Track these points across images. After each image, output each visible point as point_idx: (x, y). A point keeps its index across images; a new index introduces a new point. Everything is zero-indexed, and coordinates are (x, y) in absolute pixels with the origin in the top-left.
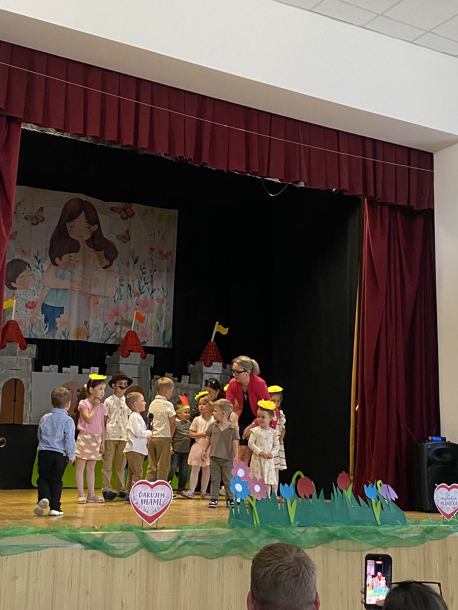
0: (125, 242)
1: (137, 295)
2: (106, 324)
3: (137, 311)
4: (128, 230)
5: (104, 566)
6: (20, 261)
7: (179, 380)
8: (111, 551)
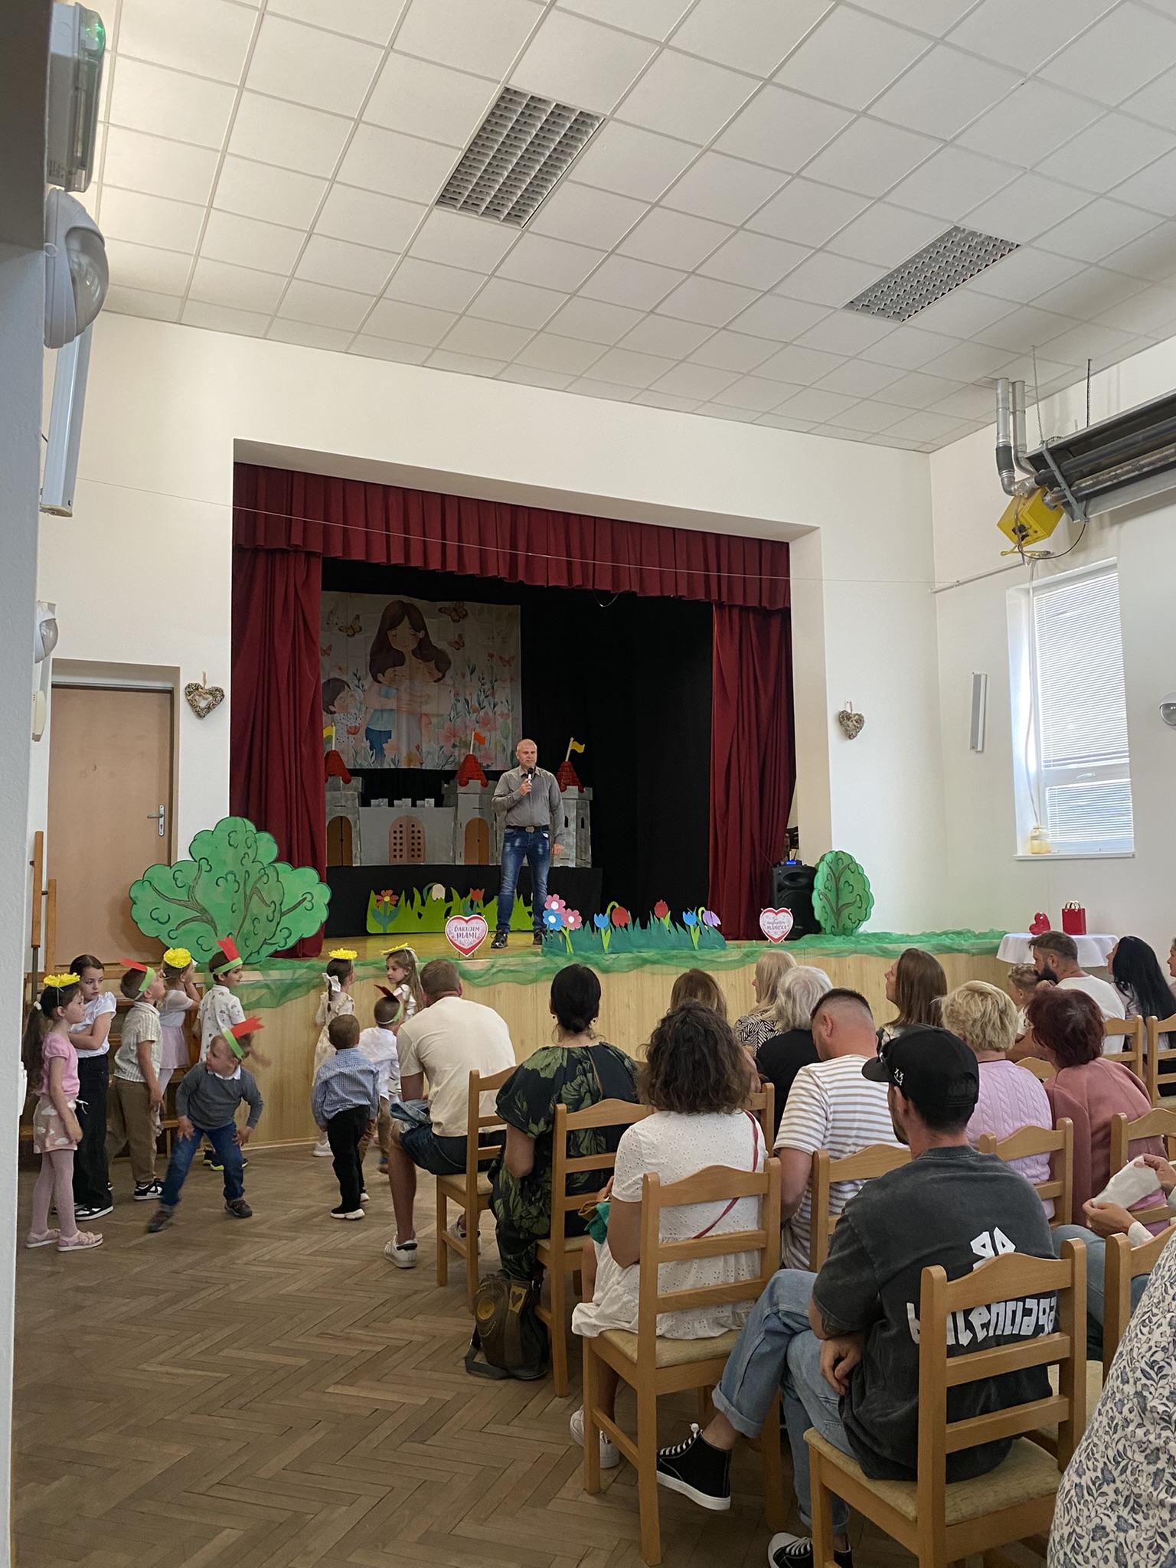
0: (458, 649)
1: (476, 711)
2: (442, 747)
3: (478, 730)
4: (461, 634)
6: (338, 680)
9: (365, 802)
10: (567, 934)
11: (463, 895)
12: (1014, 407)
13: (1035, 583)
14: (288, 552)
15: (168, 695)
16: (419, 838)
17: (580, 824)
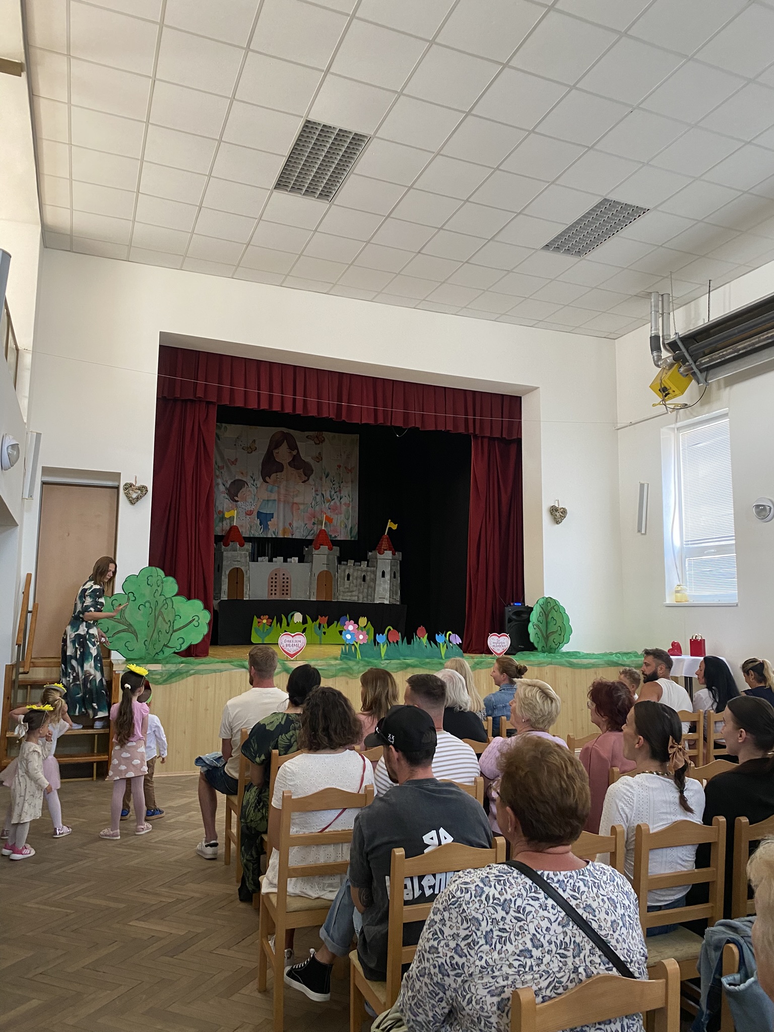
0: (318, 462)
2: (306, 524)
4: (320, 452)
6: (241, 480)
7: (360, 565)
9: (254, 559)
10: (357, 646)
11: (314, 620)
12: (663, 310)
13: (679, 424)
14: (195, 401)
15: (116, 490)
16: (287, 582)
17: (393, 575)
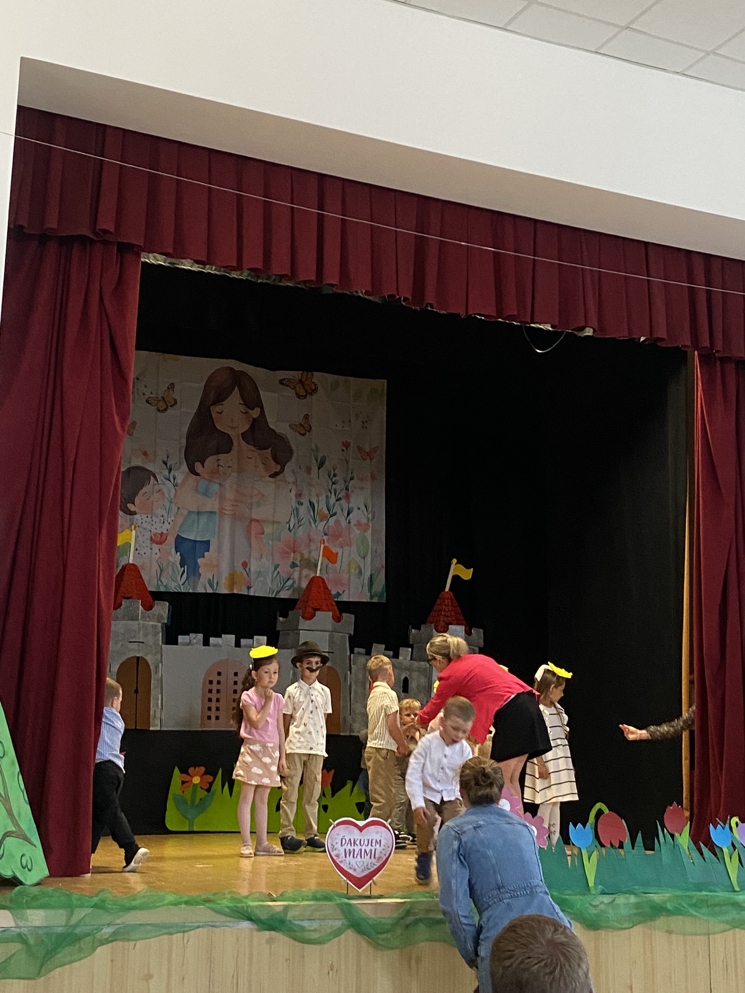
0: (303, 435)
1: (324, 518)
2: (277, 567)
3: (326, 544)
4: (308, 415)
5: (288, 957)
6: (141, 469)
7: (396, 656)
8: (298, 934)
9: (171, 638)
14: (92, 241)
